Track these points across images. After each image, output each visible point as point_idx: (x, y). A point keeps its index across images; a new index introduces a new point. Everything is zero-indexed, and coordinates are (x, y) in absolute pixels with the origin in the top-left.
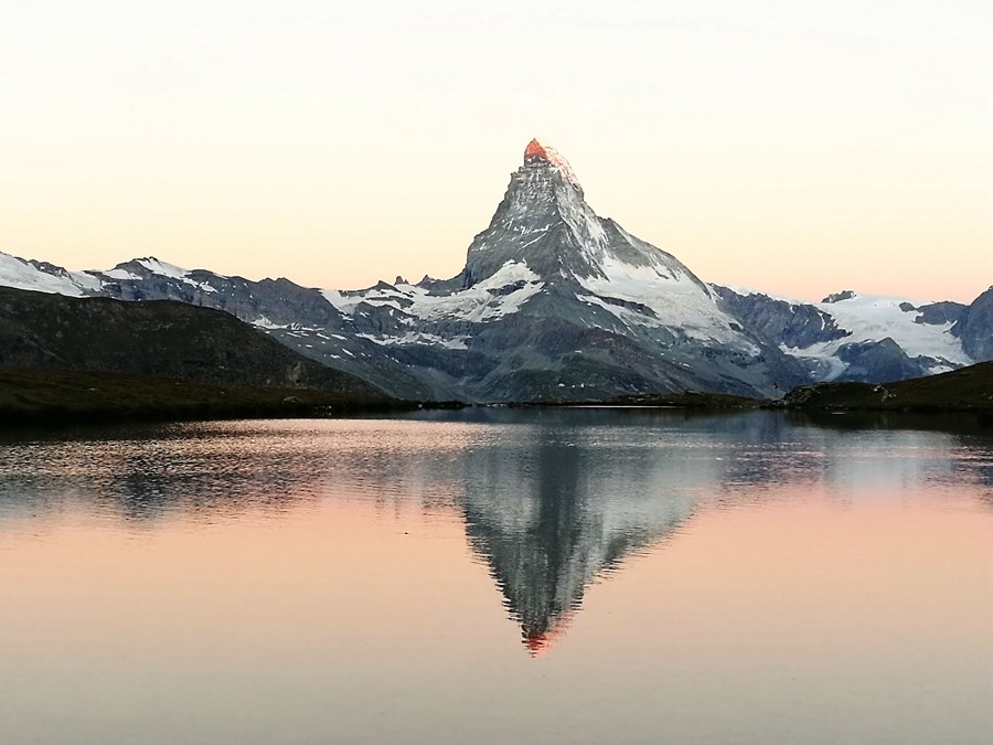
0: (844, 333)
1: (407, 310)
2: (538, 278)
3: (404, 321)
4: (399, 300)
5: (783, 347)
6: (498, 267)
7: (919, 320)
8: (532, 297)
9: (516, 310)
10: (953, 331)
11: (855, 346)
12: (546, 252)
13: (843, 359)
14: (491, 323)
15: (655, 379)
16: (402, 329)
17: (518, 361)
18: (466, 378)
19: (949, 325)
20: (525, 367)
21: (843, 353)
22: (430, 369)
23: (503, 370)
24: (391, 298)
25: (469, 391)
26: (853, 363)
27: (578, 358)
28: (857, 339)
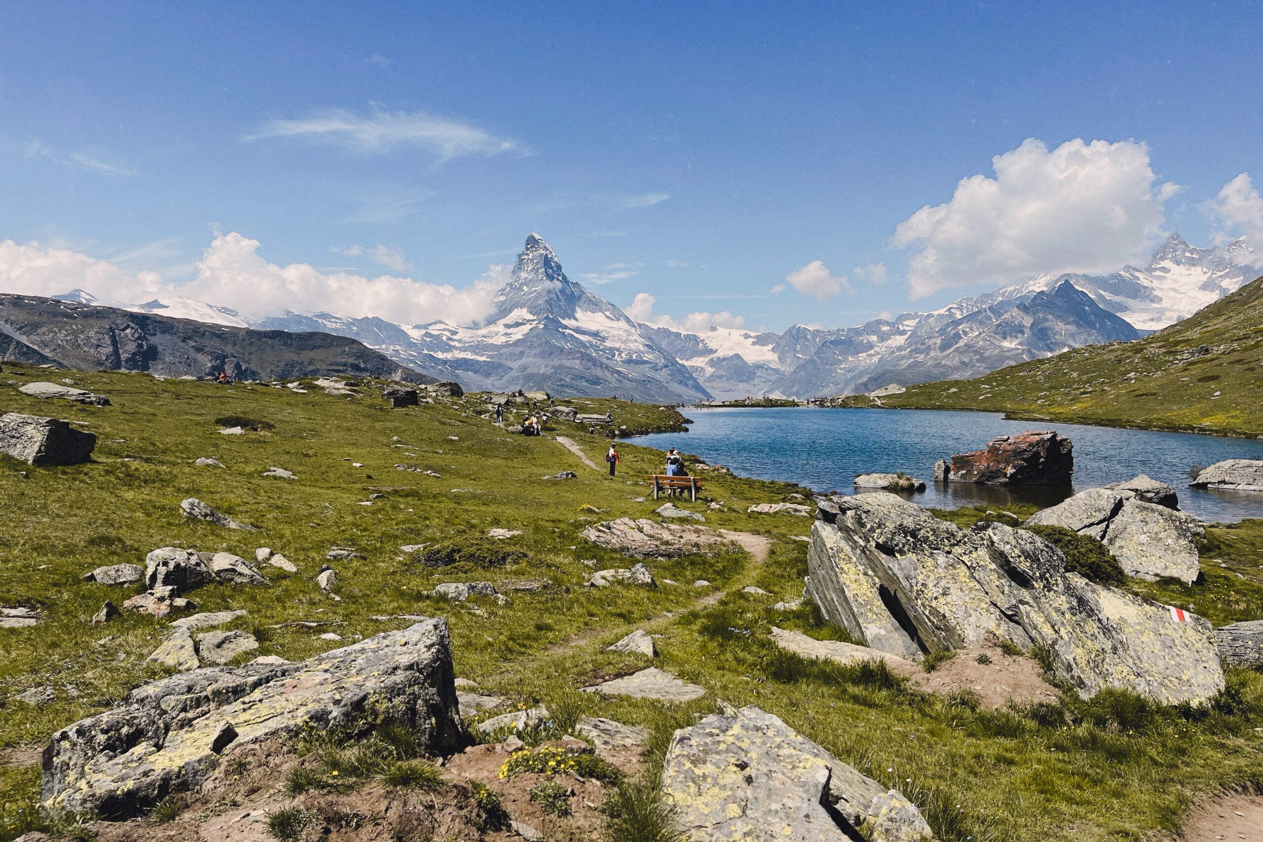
0: (712, 351)
1: (454, 337)
2: (535, 317)
3: (452, 343)
4: (449, 330)
5: (677, 359)
6: (510, 311)
7: (754, 344)
8: (531, 329)
9: (521, 337)
10: (773, 350)
11: (718, 358)
12: (539, 302)
13: (712, 367)
14: (507, 345)
15: (606, 378)
16: (450, 349)
17: (524, 368)
18: (492, 378)
19: (770, 347)
20: (529, 371)
21: (712, 363)
22: (470, 373)
23: (514, 373)
24: (445, 330)
25: (493, 386)
26: (717, 369)
27: (561, 367)
28: (720, 354)
